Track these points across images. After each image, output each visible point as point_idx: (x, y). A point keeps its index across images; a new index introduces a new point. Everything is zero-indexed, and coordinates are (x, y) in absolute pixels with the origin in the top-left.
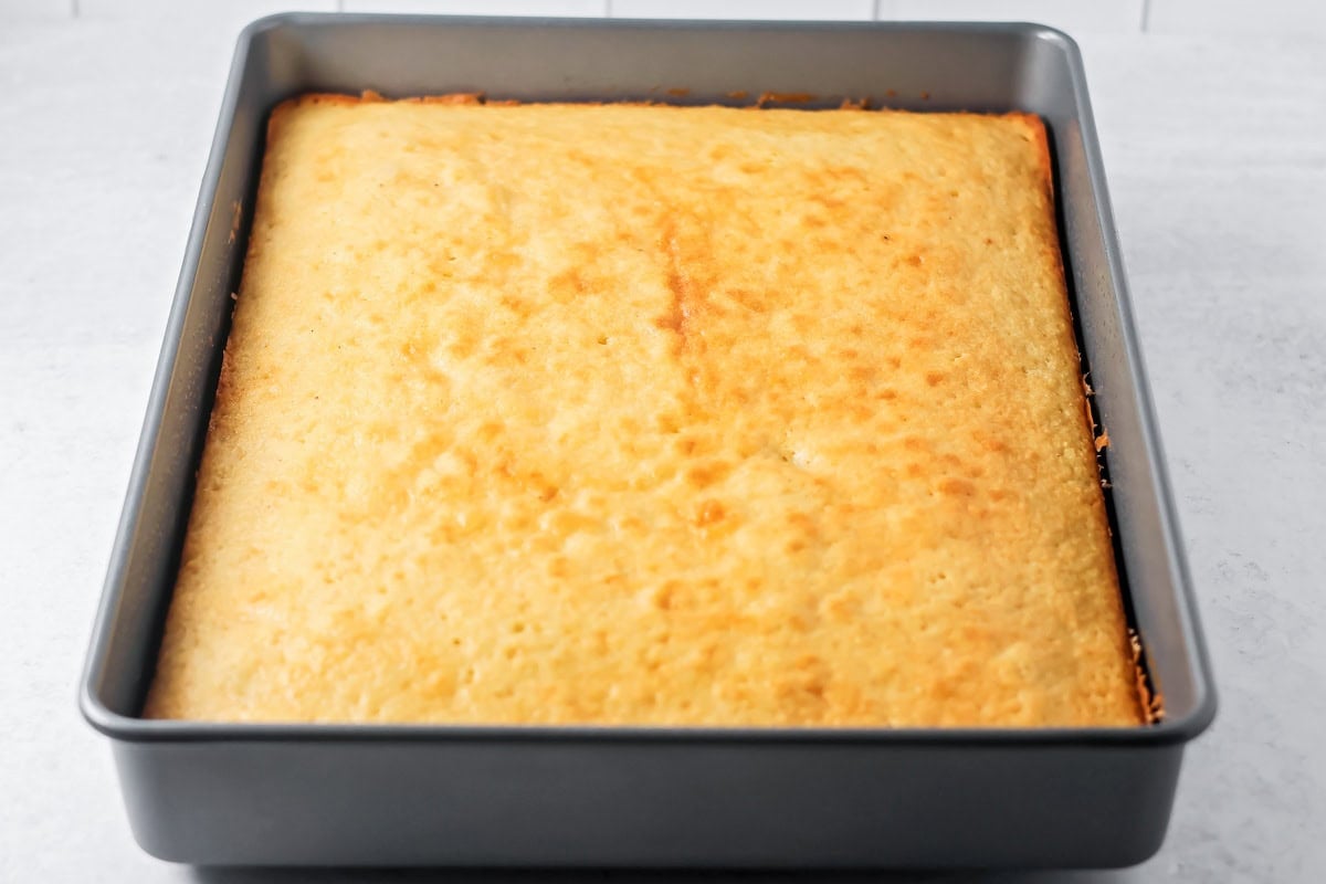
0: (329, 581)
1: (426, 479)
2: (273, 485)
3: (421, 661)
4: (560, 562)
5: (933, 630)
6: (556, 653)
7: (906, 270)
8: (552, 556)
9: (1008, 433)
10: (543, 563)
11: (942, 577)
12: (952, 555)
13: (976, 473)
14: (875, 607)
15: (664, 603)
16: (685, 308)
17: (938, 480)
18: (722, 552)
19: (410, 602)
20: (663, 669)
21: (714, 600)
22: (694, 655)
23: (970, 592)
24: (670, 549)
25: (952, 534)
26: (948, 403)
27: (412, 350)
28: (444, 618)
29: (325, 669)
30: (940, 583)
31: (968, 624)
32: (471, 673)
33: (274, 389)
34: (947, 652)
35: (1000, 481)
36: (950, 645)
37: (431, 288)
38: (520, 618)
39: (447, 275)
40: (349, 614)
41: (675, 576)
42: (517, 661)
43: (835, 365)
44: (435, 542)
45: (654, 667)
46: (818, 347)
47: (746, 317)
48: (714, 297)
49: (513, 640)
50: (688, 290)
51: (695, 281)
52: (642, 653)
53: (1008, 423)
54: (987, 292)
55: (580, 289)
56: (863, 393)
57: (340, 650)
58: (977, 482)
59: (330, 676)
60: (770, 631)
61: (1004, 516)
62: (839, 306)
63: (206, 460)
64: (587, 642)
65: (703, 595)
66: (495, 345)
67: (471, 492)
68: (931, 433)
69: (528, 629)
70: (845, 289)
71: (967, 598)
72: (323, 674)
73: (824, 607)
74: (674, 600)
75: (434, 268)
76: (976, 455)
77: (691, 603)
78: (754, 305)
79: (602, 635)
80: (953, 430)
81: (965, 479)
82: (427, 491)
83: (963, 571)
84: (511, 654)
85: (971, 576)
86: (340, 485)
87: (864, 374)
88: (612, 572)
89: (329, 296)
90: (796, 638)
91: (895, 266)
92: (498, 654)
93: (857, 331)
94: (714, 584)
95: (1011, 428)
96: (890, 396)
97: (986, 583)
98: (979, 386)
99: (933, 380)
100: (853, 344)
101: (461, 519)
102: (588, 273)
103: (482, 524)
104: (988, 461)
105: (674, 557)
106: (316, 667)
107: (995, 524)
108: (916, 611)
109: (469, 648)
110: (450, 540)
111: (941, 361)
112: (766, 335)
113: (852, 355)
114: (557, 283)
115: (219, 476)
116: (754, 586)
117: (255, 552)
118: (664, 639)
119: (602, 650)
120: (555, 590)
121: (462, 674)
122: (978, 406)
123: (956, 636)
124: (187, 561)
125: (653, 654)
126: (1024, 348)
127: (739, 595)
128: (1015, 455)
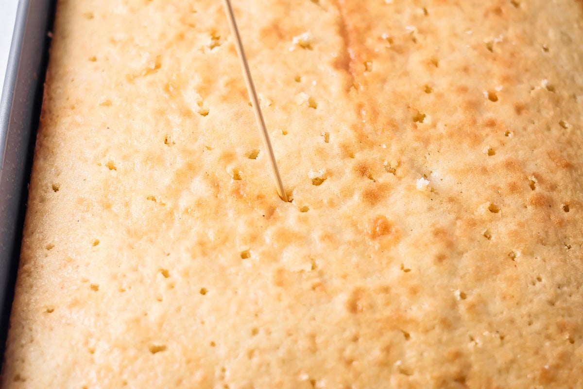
0: (123, 291)
1: (185, 201)
2: (81, 201)
3: (188, 362)
4: (280, 272)
5: (537, 326)
6: (281, 353)
7: (493, 18)
8: (275, 266)
9: (570, 150)
10: (268, 273)
11: (539, 279)
12: (544, 260)
13: (553, 187)
14: (496, 306)
15: (353, 308)
16: (352, 52)
17: (530, 195)
18: (390, 260)
19: (179, 310)
20: (355, 363)
21: (387, 304)
22: (376, 353)
23: (559, 291)
24: (355, 259)
25: (542, 242)
26: (530, 128)
27: (171, 89)
28: (203, 323)
29: (123, 368)
30: (538, 284)
31: (559, 319)
32: (224, 370)
33: (78, 118)
34: (548, 344)
35: (569, 193)
36: (548, 337)
37: (181, 37)
38: (256, 324)
39: (192, 26)
40: (137, 321)
41: (359, 283)
42: (256, 360)
43: (455, 99)
44: (194, 257)
45: (349, 362)
46: (442, 83)
47: (392, 59)
48: (370, 42)
49: (250, 342)
50: (353, 37)
51: (357, 30)
52: (342, 350)
53: (569, 143)
54: (545, 34)
55: (281, 37)
56: (474, 122)
57: (132, 352)
58: (554, 195)
59: (125, 376)
60: (426, 331)
61: (574, 223)
62: (453, 49)
63: (34, 175)
64: (303, 344)
65: (380, 299)
66: (227, 85)
67: (216, 212)
68: (521, 155)
69: (262, 332)
70: (455, 35)
71: (557, 297)
72: (121, 373)
73: (462, 308)
74: (360, 305)
75: (183, 21)
76: (552, 172)
77: (372, 307)
78: (397, 49)
79: (313, 337)
80: (536, 151)
81: (546, 193)
82: (186, 211)
83: (552, 274)
84: (251, 354)
85: (558, 278)
86: (127, 205)
87: (473, 106)
88: (317, 280)
89: (113, 41)
90: (445, 337)
91: (486, 15)
92: (242, 354)
93: (466, 70)
94: (386, 290)
95: (572, 146)
96: (492, 124)
97: (569, 283)
98: (548, 113)
99: (519, 110)
100: (465, 81)
101: (211, 235)
102: (286, 25)
103: (225, 239)
104: (559, 176)
105: (357, 266)
106: (116, 368)
107: (569, 231)
108: (524, 310)
109: (222, 350)
110: (204, 254)
111: (523, 95)
112: (406, 74)
113: (464, 90)
114: (265, 33)
115: (44, 190)
116: (414, 292)
117: (70, 260)
118: (355, 339)
119: (314, 350)
120: (279, 298)
121: (218, 373)
122: (549, 129)
123: (552, 330)
124: (24, 264)
125: (348, 353)
126: (573, 79)
127: (404, 300)
128: (576, 170)
